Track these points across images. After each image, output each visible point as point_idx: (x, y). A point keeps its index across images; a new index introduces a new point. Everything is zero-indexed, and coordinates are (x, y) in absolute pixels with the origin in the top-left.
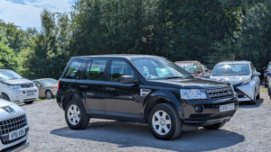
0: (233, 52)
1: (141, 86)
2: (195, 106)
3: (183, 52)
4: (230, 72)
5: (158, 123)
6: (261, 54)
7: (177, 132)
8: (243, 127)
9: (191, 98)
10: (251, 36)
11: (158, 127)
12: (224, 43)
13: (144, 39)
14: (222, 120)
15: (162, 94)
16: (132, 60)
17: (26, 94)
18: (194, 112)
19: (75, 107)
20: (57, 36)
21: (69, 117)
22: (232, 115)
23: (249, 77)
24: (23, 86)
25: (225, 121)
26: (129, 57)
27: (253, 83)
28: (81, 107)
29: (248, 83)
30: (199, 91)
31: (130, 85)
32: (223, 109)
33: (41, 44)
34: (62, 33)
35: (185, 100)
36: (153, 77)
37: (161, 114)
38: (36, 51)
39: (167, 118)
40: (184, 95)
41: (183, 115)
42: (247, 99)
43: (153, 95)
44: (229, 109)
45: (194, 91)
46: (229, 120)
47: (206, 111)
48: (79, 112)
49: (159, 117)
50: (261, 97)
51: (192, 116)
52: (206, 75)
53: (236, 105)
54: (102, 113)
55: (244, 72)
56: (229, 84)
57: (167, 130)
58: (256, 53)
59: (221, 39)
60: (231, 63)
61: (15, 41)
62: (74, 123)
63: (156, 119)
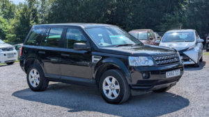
0: (180, 22)
1: (93, 53)
2: (142, 72)
3: (141, 22)
4: (178, 39)
5: (108, 88)
6: (203, 24)
7: (126, 96)
8: (188, 90)
9: (139, 65)
10: (196, 9)
11: (108, 91)
12: (174, 15)
13: (109, 12)
14: (169, 84)
15: (112, 61)
16: (86, 28)
17: (6, 57)
18: (141, 79)
19: (35, 71)
20: (38, 9)
21: (31, 80)
22: (178, 80)
23: (194, 43)
24: (4, 49)
25: (171, 86)
26: (83, 26)
27: (197, 49)
28: (40, 71)
29: (193, 49)
30: (146, 58)
31: (83, 52)
32: (169, 75)
33: (25, 15)
34: (42, 6)
35: (133, 67)
36: (104, 44)
37: (111, 79)
38: (21, 21)
39: (116, 84)
40: (133, 62)
41: (131, 81)
42: (192, 63)
43: (104, 61)
44: (175, 75)
45: (142, 58)
46: (175, 84)
47: (153, 77)
48: (38, 76)
49: (109, 82)
50: (203, 60)
51: (139, 82)
52: (157, 41)
53: (182, 70)
54: (58, 77)
55: (189, 39)
56: (176, 51)
57: (116, 95)
58: (200, 23)
59: (171, 11)
60: (179, 31)
61: (9, 13)
62: (34, 86)
63: (107, 84)
